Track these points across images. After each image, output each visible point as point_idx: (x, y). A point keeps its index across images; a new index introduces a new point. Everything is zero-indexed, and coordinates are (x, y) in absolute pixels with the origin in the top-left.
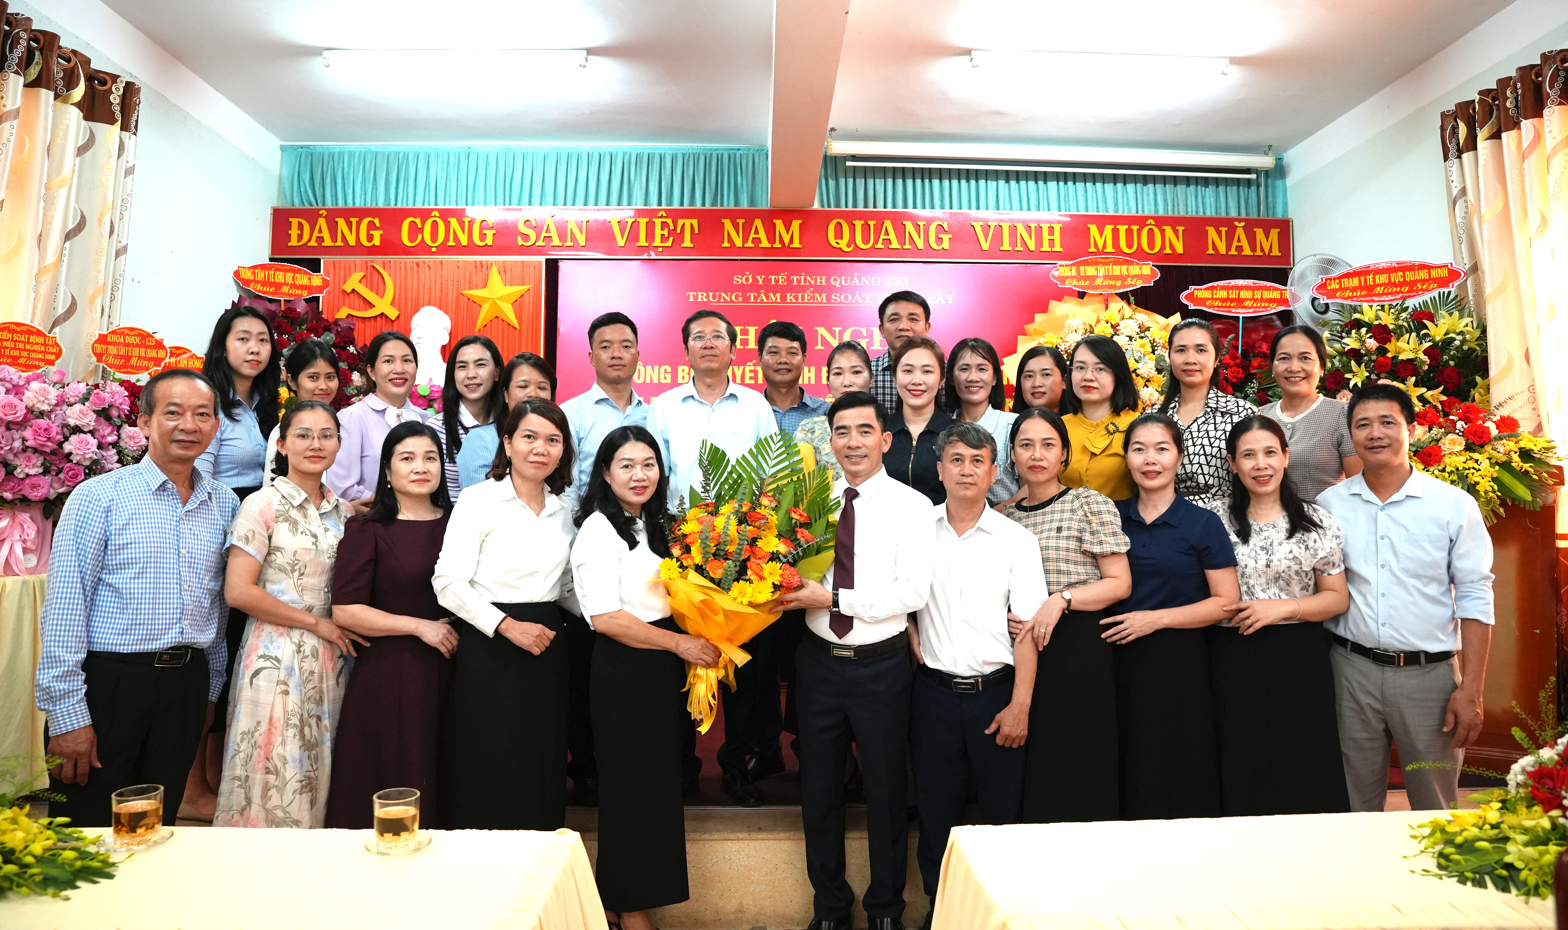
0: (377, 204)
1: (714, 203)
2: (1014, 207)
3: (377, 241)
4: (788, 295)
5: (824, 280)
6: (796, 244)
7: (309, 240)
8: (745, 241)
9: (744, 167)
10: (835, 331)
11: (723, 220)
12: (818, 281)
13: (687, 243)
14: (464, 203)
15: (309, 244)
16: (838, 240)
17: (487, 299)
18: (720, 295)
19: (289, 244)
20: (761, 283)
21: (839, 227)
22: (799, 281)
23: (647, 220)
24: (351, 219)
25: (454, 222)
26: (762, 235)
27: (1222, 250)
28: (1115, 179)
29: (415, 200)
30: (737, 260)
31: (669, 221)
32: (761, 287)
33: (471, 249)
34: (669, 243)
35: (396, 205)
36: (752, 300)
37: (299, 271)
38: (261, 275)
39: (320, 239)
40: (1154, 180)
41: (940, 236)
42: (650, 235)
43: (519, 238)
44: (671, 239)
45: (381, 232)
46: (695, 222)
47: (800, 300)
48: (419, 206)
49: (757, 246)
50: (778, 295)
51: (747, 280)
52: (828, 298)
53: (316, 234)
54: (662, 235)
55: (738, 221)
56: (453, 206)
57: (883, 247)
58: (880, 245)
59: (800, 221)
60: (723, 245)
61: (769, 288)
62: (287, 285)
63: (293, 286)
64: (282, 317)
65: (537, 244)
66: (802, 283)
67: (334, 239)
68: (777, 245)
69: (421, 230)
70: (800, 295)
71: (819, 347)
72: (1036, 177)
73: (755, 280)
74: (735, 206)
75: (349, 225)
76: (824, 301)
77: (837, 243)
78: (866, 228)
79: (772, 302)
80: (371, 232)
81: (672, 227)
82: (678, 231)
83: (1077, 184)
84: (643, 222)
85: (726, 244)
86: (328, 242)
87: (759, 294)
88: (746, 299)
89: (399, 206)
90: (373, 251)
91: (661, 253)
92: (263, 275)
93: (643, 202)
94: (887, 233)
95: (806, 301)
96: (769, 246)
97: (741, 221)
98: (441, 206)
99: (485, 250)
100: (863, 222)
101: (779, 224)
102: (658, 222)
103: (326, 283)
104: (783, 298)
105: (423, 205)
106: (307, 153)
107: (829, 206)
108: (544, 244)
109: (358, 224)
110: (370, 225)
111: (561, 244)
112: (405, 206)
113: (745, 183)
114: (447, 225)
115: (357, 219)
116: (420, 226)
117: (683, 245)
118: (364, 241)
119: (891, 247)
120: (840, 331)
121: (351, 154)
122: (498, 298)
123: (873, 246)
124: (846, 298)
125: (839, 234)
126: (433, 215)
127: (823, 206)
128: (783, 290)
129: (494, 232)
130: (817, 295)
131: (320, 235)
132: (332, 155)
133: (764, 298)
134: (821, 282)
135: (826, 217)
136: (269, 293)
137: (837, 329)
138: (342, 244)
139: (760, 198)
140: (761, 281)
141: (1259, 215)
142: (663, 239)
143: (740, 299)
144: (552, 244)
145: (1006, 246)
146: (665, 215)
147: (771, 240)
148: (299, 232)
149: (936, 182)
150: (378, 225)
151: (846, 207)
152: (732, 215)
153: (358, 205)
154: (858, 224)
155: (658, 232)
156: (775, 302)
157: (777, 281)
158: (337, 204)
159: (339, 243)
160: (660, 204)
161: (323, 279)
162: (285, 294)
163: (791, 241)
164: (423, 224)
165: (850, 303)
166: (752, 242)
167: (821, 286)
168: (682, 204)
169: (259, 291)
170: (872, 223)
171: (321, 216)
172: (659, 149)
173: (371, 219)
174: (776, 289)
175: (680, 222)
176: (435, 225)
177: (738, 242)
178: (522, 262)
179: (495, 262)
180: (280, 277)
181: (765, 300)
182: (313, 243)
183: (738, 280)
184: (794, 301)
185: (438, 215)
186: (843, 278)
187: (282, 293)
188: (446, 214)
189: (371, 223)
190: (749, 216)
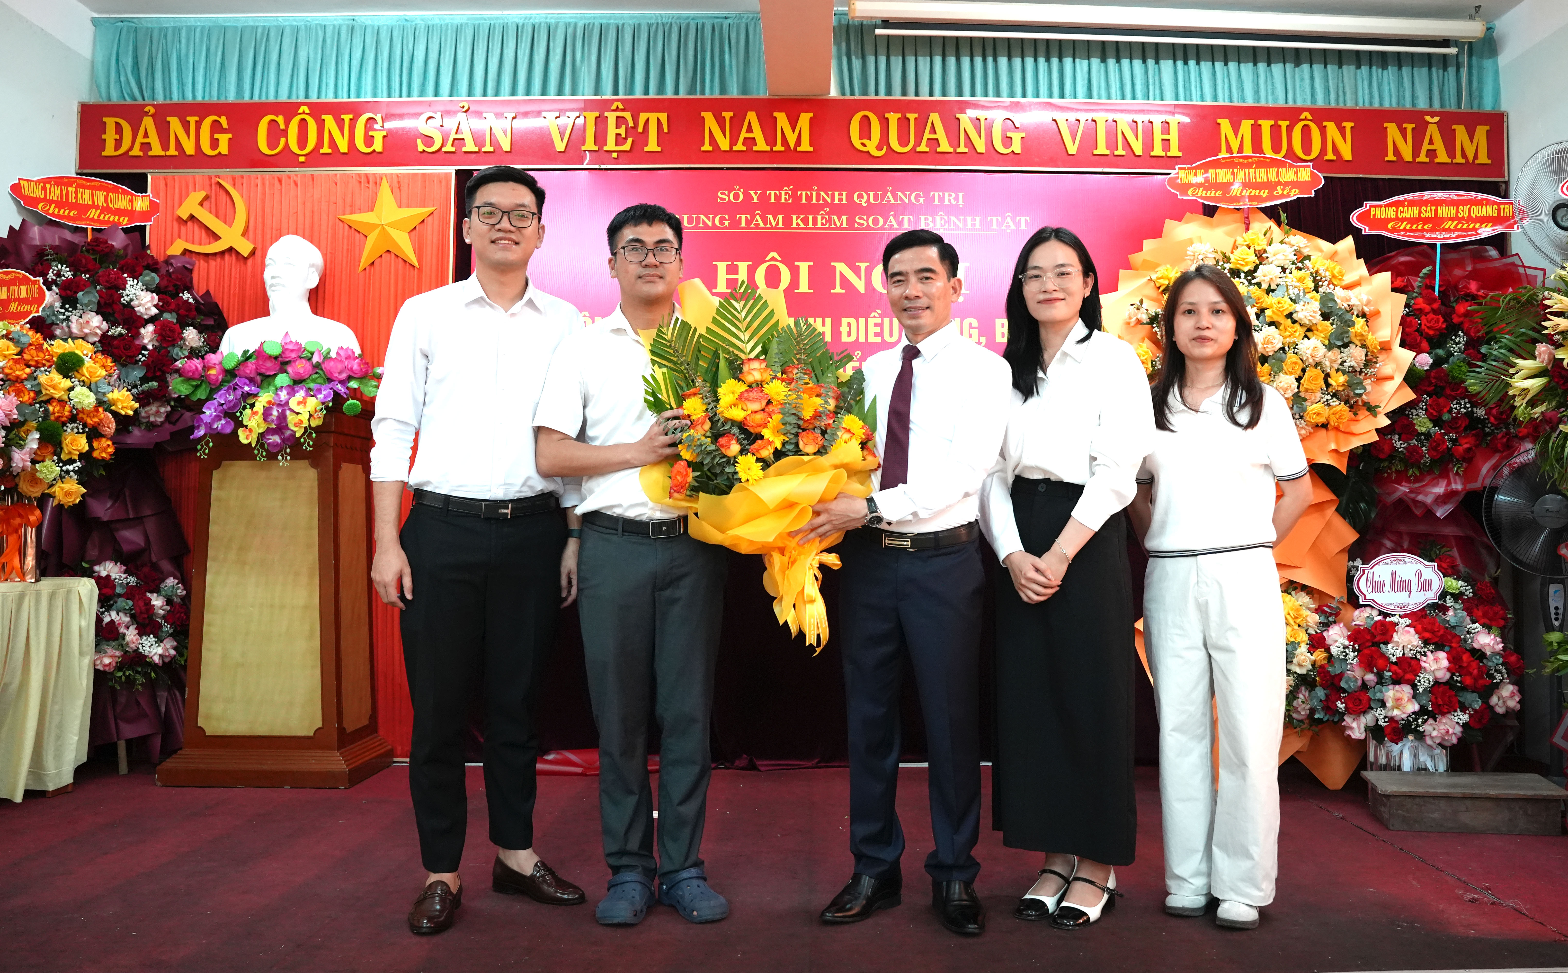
0: (226, 97)
1: (692, 90)
2: (1113, 95)
3: (223, 148)
4: (794, 217)
5: (844, 197)
6: (805, 146)
7: (131, 148)
8: (733, 142)
9: (733, 41)
10: (859, 267)
11: (703, 114)
12: (837, 197)
13: (653, 145)
14: (345, 95)
15: (131, 154)
16: (864, 141)
17: (374, 226)
18: (698, 218)
19: (103, 154)
20: (755, 201)
21: (865, 123)
22: (809, 198)
23: (597, 114)
24: (188, 118)
25: (329, 121)
26: (758, 133)
27: (1407, 154)
28: (1254, 55)
29: (277, 91)
30: (722, 169)
31: (627, 115)
32: (756, 206)
33: (354, 157)
34: (627, 147)
35: (252, 98)
36: (743, 225)
37: (115, 190)
38: (55, 193)
39: (146, 147)
40: (1311, 57)
41: (1009, 135)
42: (600, 138)
43: (419, 141)
44: (630, 140)
45: (230, 136)
46: (663, 117)
47: (810, 225)
48: (283, 98)
49: (750, 150)
50: (780, 217)
51: (736, 196)
52: (851, 222)
53: (140, 139)
54: (618, 135)
55: (724, 114)
56: (330, 98)
57: (927, 150)
58: (923, 148)
59: (811, 115)
60: (703, 149)
61: (766, 208)
62: (97, 207)
63: (106, 210)
64: (87, 251)
65: (444, 149)
66: (814, 201)
67: (165, 146)
68: (779, 147)
69: (285, 133)
70: (810, 217)
71: (838, 290)
72: (1144, 52)
73: (748, 198)
74: (721, 94)
75: (186, 126)
76: (845, 225)
77: (864, 145)
78: (904, 123)
79: (772, 228)
80: (216, 136)
81: (631, 124)
82: (640, 129)
83: (1202, 63)
84: (592, 116)
85: (707, 147)
86: (157, 150)
87: (753, 217)
88: (735, 223)
89: (256, 99)
90: (219, 161)
91: (616, 161)
92: (58, 192)
93: (592, 91)
94: (933, 130)
95: (819, 225)
96: (768, 148)
97: (727, 115)
98: (313, 98)
99: (372, 159)
100: (899, 115)
101: (782, 119)
102: (611, 117)
103: (154, 206)
104: (787, 222)
105: (289, 97)
106: (129, 28)
107: (852, 93)
108: (453, 149)
109: (198, 124)
110: (216, 127)
111: (476, 149)
112: (264, 99)
113: (734, 62)
114: (321, 124)
115: (197, 118)
116: (282, 127)
117: (646, 149)
118: (206, 149)
119: (939, 150)
120: (866, 267)
121: (191, 30)
122: (389, 225)
123: (914, 149)
124: (876, 222)
125: (865, 133)
126: (300, 111)
127: (843, 94)
128: (787, 211)
129: (385, 133)
130: (835, 217)
131: (146, 140)
132: (163, 31)
133: (760, 222)
134: (840, 200)
135: (846, 108)
136: (69, 218)
137: (863, 265)
138: (176, 153)
139: (755, 85)
140: (755, 198)
141: (1459, 107)
142: (619, 140)
143: (727, 223)
144: (464, 149)
145: (1102, 149)
146: (621, 107)
147: (770, 139)
148: (117, 137)
149: (1003, 61)
150: (225, 125)
151: (877, 94)
152: (717, 107)
153: (199, 98)
154: (893, 118)
155: (612, 131)
156: (776, 228)
157: (778, 198)
158: (171, 99)
159: (172, 151)
160: (616, 92)
161: (150, 200)
162: (93, 220)
163: (799, 142)
164: (287, 124)
165: (882, 228)
166: (744, 144)
167: (841, 205)
168: (646, 92)
169: (53, 215)
170: (912, 117)
171: (147, 114)
172: (615, 19)
173: (215, 118)
174: (777, 209)
175: (643, 116)
176: (303, 123)
177: (724, 144)
178: (424, 174)
179: (386, 175)
180: (85, 197)
181: (762, 225)
182: (136, 152)
183: (724, 196)
184: (802, 225)
185: (307, 111)
186: (871, 194)
187: (88, 219)
188: (318, 110)
189: (216, 123)
190: (740, 107)
